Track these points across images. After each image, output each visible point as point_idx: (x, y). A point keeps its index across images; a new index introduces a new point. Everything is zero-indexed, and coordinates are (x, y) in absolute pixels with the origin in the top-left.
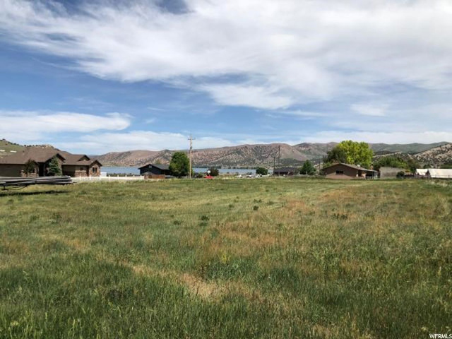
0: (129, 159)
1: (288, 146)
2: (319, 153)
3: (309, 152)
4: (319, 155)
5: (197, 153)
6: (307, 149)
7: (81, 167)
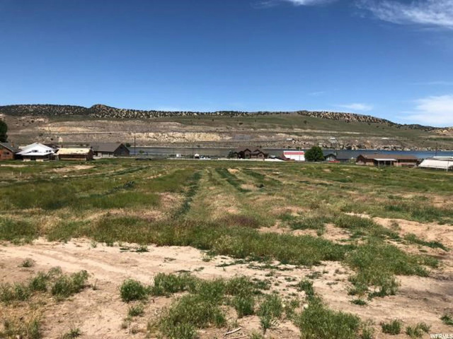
7: (254, 155)
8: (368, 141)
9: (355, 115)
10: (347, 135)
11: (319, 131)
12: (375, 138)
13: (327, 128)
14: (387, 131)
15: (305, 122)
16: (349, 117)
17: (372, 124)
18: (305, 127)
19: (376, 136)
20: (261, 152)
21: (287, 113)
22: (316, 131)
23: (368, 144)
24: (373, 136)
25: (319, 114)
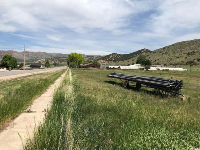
1: (18, 52)
2: (33, 56)
3: (28, 56)
4: (33, 57)
6: (27, 54)
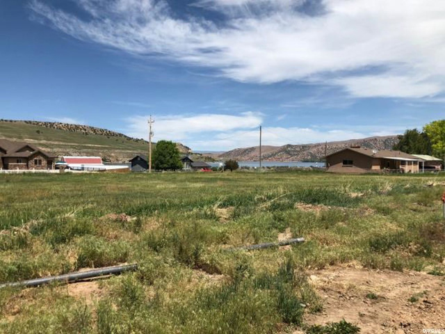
0: (253, 154)
5: (320, 147)
7: (18, 160)
8: (113, 154)
9: (92, 128)
10: (90, 148)
11: (56, 143)
12: (119, 151)
13: (65, 140)
14: (128, 144)
15: (38, 132)
16: (85, 130)
17: (111, 137)
18: (39, 137)
19: (119, 149)
20: (39, 153)
21: (11, 121)
22: (52, 143)
23: (112, 157)
24: (117, 149)
25: (52, 124)
